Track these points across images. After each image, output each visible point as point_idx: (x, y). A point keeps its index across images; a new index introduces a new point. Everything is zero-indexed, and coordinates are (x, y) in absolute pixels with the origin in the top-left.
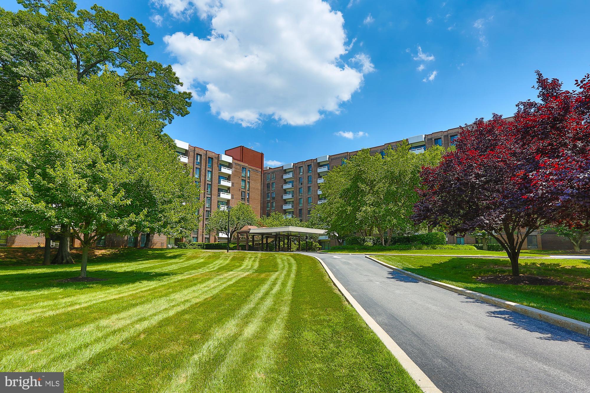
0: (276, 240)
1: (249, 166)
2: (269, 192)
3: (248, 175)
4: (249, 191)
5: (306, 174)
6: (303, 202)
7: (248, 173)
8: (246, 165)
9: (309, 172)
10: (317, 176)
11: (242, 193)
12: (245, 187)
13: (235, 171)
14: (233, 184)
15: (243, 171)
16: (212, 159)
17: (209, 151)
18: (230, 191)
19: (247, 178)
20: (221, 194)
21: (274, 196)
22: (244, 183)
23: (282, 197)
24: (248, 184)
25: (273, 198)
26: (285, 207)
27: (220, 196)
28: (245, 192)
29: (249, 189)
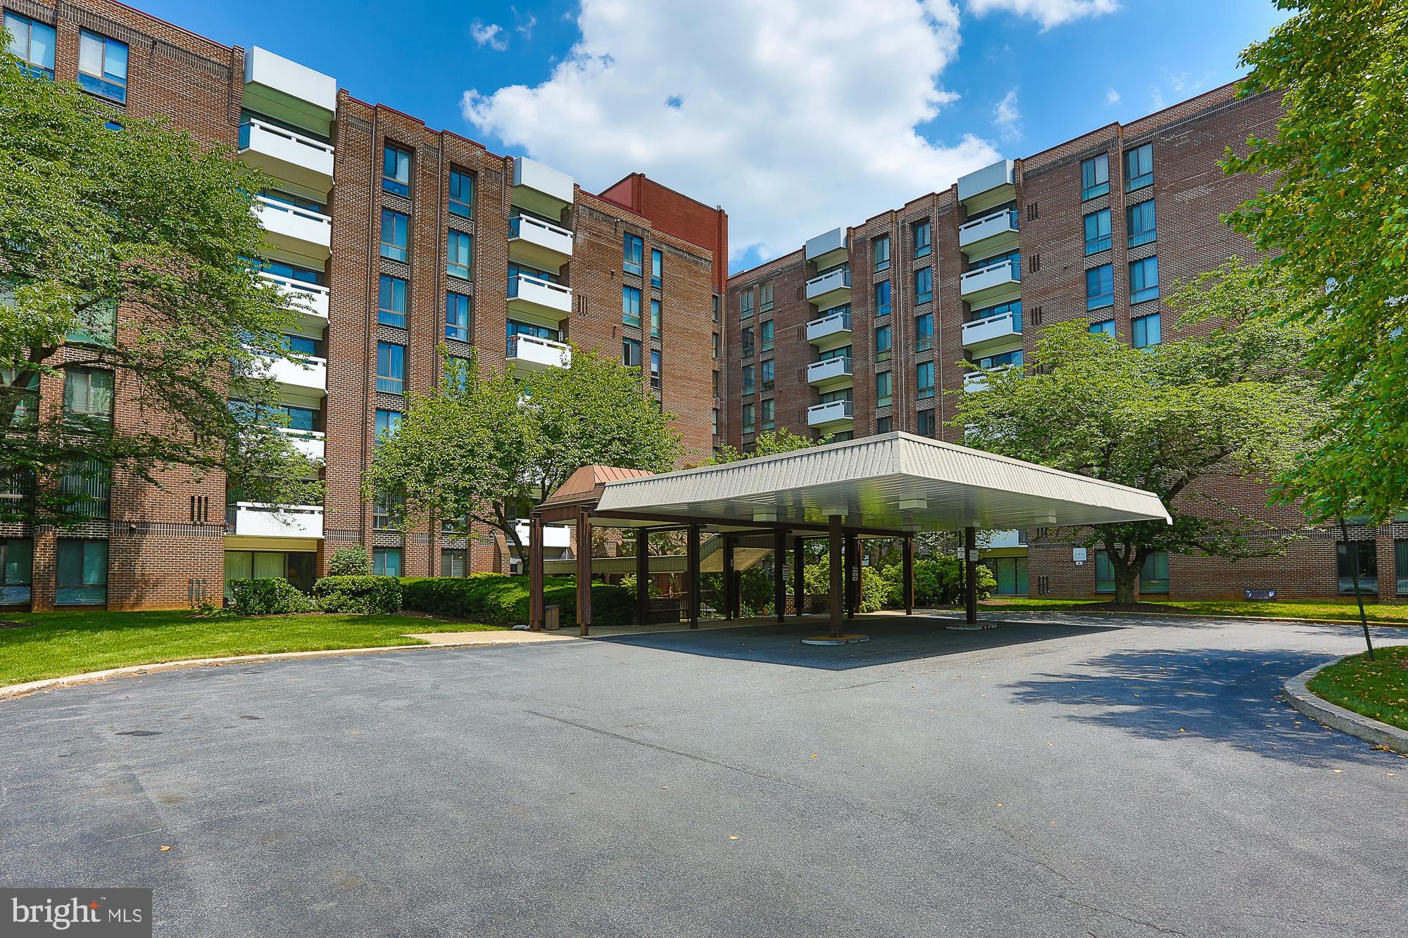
0: (780, 560)
1: (656, 232)
2: (750, 361)
3: (656, 272)
4: (660, 339)
5: (905, 266)
6: (895, 387)
7: (656, 265)
8: (646, 224)
9: (920, 254)
10: (958, 263)
11: (626, 348)
12: (641, 320)
13: (592, 245)
14: (579, 301)
15: (628, 249)
16: (473, 174)
17: (455, 136)
18: (566, 335)
19: (648, 284)
20: (521, 344)
21: (772, 378)
22: (635, 304)
23: (803, 374)
24: (654, 309)
25: (764, 384)
26: (816, 417)
27: (515, 351)
28: (639, 343)
29: (660, 330)
